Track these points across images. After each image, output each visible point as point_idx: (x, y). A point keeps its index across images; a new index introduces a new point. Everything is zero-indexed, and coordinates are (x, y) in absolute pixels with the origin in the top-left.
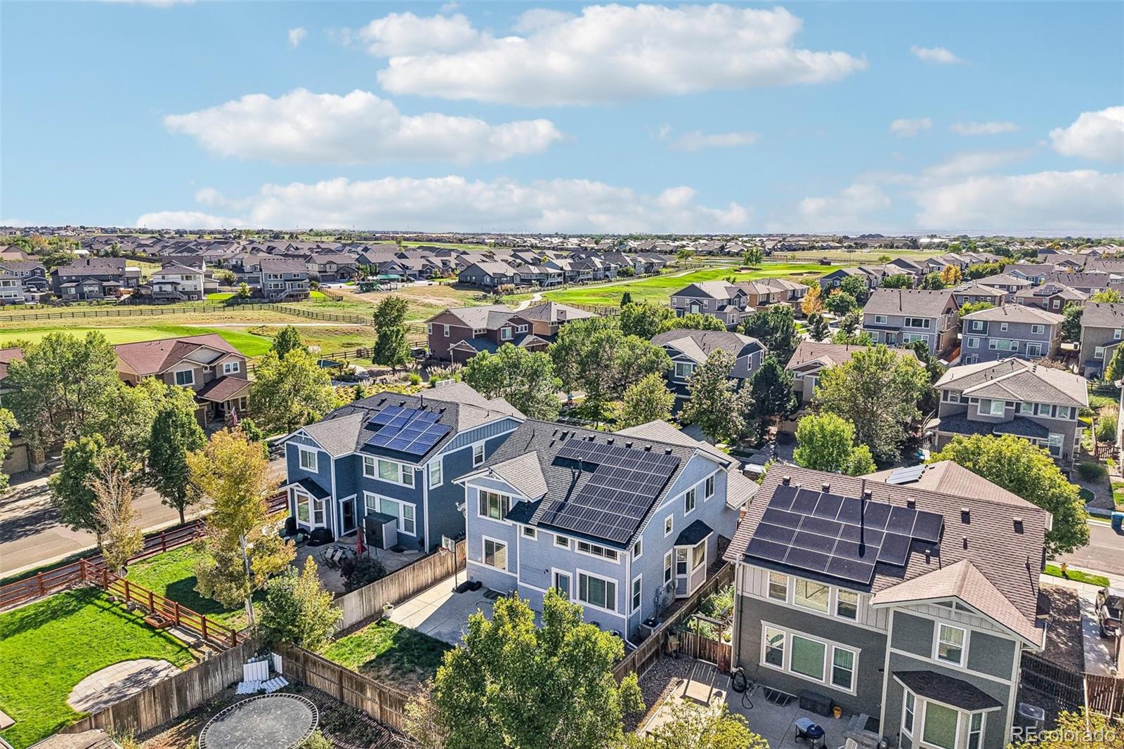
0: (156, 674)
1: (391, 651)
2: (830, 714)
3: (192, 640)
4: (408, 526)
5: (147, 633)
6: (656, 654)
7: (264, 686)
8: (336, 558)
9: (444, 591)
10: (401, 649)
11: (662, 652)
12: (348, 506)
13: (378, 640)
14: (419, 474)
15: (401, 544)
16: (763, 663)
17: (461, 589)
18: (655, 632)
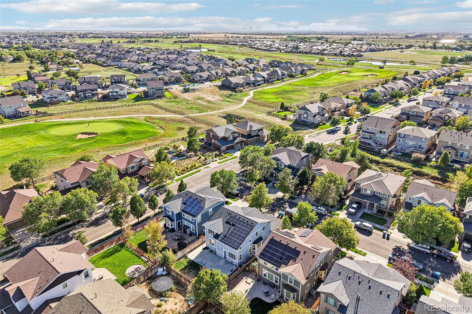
0: (140, 269)
1: (187, 265)
2: (274, 288)
3: (146, 260)
4: (193, 230)
5: (137, 258)
6: (243, 271)
7: (162, 273)
8: (176, 239)
9: (200, 250)
10: (189, 265)
11: (244, 270)
12: (179, 223)
13: (184, 262)
14: (195, 220)
15: (191, 234)
16: (263, 276)
17: (204, 249)
18: (244, 266)
